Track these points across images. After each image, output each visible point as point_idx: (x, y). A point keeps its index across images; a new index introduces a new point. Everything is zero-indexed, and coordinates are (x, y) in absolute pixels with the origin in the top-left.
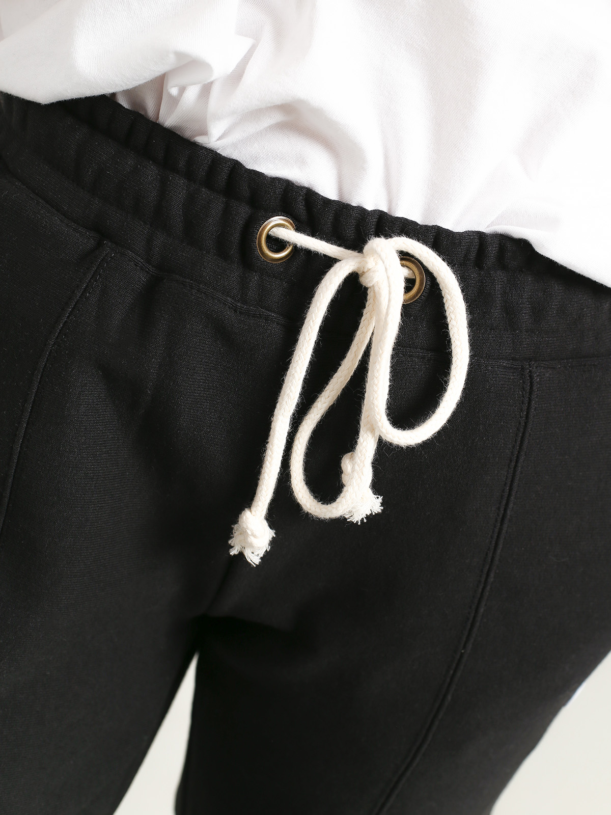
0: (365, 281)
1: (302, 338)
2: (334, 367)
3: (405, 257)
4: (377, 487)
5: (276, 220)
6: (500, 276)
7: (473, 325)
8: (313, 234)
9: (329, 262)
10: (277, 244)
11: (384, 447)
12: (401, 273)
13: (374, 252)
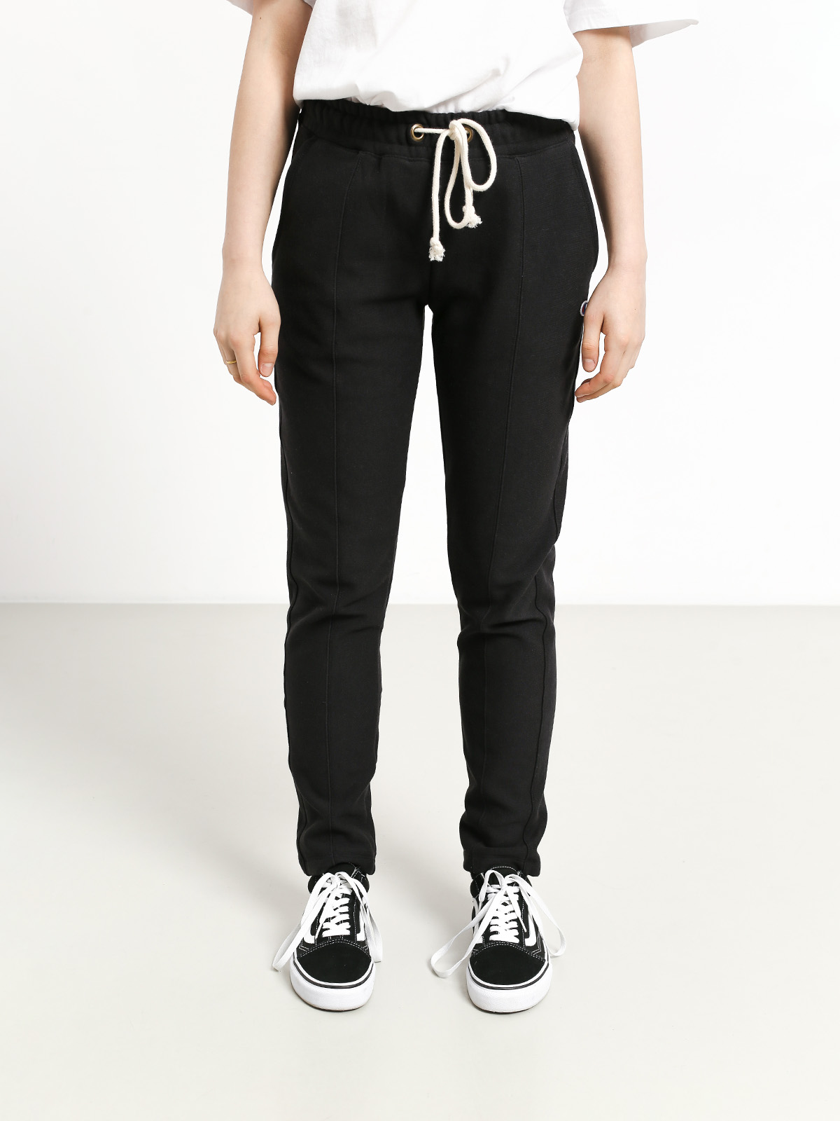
0: (452, 138)
1: (436, 155)
2: (450, 172)
3: (465, 125)
4: (477, 213)
5: (415, 126)
6: (497, 125)
7: (494, 144)
8: (430, 127)
9: (438, 135)
10: (418, 134)
11: (477, 195)
12: (464, 132)
13: (453, 125)
